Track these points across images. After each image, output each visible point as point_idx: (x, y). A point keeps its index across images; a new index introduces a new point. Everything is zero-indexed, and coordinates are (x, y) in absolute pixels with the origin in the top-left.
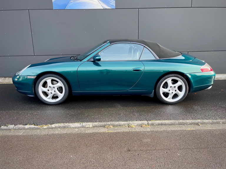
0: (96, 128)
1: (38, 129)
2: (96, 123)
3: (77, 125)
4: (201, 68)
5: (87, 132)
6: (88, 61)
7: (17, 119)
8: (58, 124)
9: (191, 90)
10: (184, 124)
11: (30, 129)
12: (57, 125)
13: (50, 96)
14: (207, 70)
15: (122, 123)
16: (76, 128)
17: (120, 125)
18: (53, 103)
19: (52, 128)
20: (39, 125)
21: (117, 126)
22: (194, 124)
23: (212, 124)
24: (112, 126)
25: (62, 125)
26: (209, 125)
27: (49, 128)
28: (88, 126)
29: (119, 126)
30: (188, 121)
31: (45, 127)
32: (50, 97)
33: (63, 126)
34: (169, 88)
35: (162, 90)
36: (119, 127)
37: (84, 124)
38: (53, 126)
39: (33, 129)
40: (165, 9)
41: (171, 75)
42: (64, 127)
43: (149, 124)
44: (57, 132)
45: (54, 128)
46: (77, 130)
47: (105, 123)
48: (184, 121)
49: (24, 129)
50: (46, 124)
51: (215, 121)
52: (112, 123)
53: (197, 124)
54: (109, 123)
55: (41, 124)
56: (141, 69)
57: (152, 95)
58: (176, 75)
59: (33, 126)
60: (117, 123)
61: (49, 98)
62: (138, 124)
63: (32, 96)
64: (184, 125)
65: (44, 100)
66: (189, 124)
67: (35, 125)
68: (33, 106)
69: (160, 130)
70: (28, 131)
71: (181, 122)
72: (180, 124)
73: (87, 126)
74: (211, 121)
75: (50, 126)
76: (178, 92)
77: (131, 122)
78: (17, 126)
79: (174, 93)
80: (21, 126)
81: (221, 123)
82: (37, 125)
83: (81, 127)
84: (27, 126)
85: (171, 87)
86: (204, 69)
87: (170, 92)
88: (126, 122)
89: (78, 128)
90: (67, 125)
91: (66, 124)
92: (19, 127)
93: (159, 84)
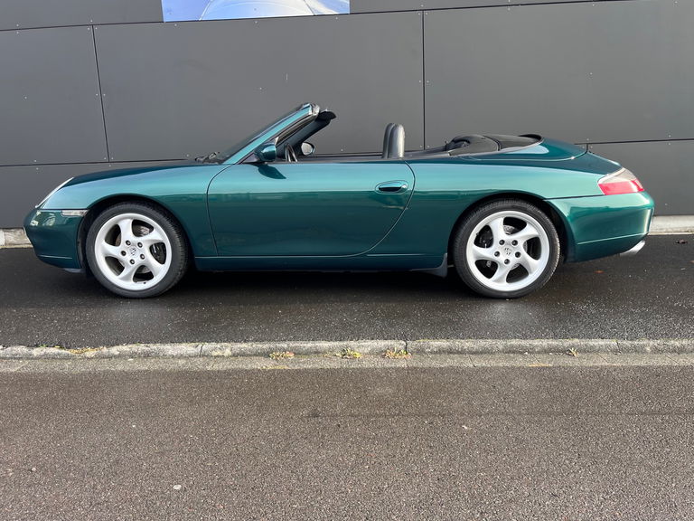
0: (240, 358)
1: (67, 358)
2: (244, 346)
3: (187, 348)
4: (601, 182)
5: (209, 368)
6: (241, 162)
7: (18, 331)
8: (130, 346)
9: (571, 254)
10: (520, 351)
11: (46, 357)
12: (125, 348)
13: (129, 270)
14: (624, 190)
15: (324, 345)
16: (181, 357)
17: (317, 352)
18: (137, 294)
19: (110, 357)
20: (75, 347)
21: (307, 353)
22: (557, 351)
23: (615, 351)
24: (292, 355)
25: (142, 347)
26: (603, 355)
27: (100, 357)
28: (219, 353)
29: (315, 353)
30: (536, 342)
31: (90, 353)
32: (129, 274)
33: (143, 352)
34: (496, 246)
35: (473, 252)
36: (314, 358)
37: (207, 347)
38: (115, 350)
39: (54, 358)
40: (509, 8)
41: (500, 204)
42: (147, 355)
43: (410, 349)
44: (120, 368)
45: (115, 356)
46: (181, 362)
47: (272, 345)
48: (524, 343)
49: (29, 357)
50: (95, 346)
51: (627, 343)
52: (292, 344)
53: (566, 352)
54: (285, 345)
55: (80, 346)
56: (404, 187)
57: (442, 270)
58: (517, 204)
59: (54, 350)
60: (309, 345)
61: (126, 279)
62: (372, 350)
63: (78, 271)
64: (521, 353)
65: (110, 282)
66: (539, 353)
67: (61, 348)
68: (78, 301)
69: (438, 365)
70: (38, 362)
71: (512, 346)
72: (509, 352)
73: (215, 354)
74: (613, 343)
75: (105, 350)
76: (524, 258)
77: (352, 343)
78: (9, 348)
79: (514, 261)
80: (22, 350)
81: (648, 349)
82: (69, 348)
83: (195, 356)
84: (37, 349)
85: (502, 242)
86: (613, 184)
87: (501, 259)
88: (337, 343)
89: (189, 357)
90: (155, 347)
91: (153, 347)
92: (14, 352)
93: (462, 231)
